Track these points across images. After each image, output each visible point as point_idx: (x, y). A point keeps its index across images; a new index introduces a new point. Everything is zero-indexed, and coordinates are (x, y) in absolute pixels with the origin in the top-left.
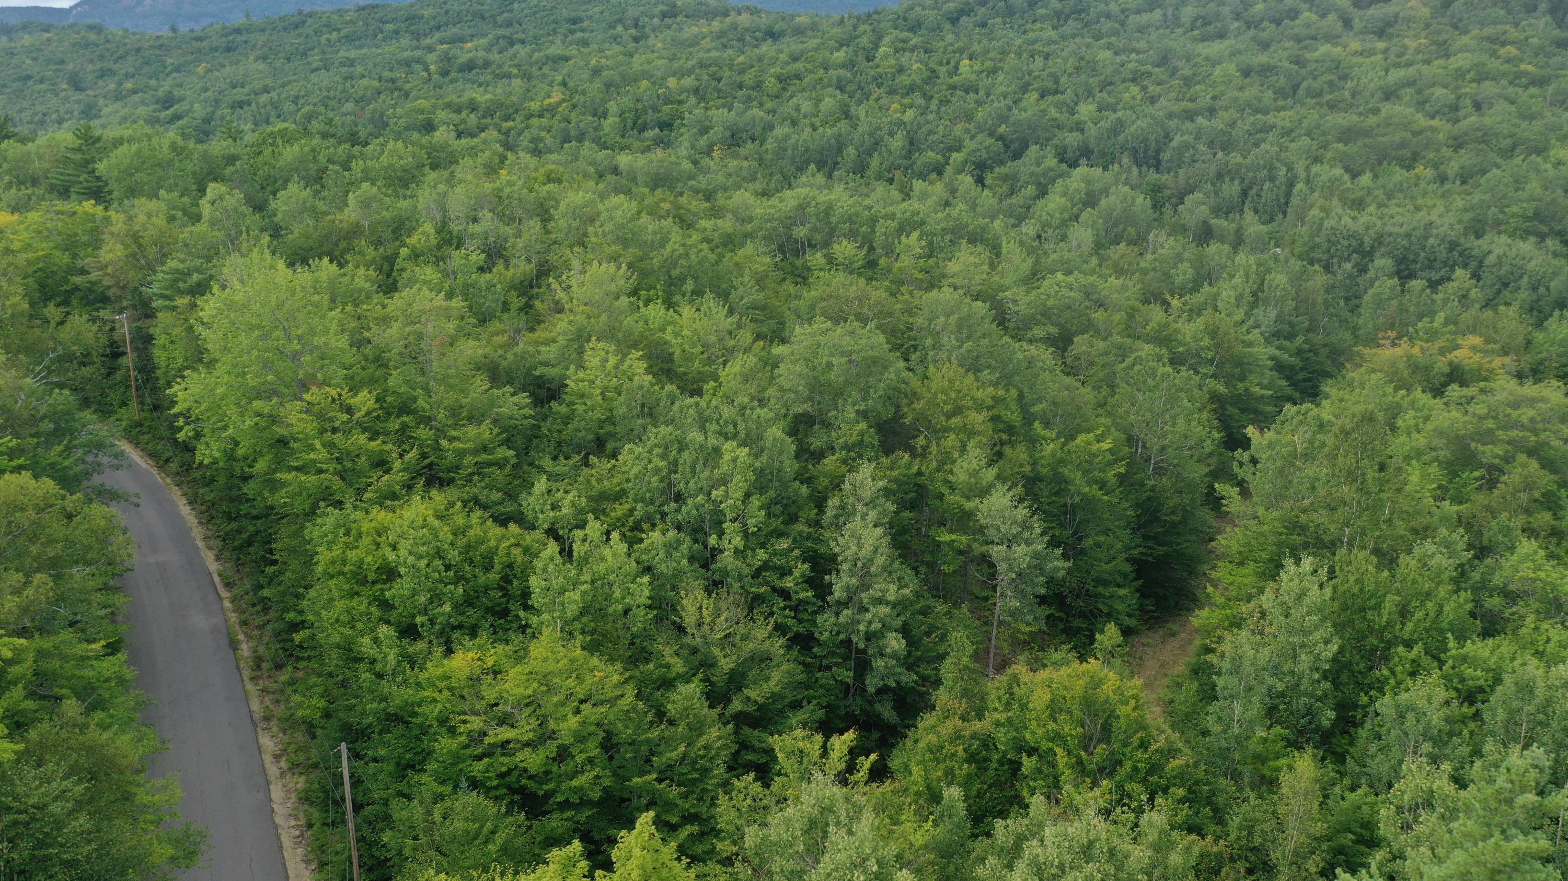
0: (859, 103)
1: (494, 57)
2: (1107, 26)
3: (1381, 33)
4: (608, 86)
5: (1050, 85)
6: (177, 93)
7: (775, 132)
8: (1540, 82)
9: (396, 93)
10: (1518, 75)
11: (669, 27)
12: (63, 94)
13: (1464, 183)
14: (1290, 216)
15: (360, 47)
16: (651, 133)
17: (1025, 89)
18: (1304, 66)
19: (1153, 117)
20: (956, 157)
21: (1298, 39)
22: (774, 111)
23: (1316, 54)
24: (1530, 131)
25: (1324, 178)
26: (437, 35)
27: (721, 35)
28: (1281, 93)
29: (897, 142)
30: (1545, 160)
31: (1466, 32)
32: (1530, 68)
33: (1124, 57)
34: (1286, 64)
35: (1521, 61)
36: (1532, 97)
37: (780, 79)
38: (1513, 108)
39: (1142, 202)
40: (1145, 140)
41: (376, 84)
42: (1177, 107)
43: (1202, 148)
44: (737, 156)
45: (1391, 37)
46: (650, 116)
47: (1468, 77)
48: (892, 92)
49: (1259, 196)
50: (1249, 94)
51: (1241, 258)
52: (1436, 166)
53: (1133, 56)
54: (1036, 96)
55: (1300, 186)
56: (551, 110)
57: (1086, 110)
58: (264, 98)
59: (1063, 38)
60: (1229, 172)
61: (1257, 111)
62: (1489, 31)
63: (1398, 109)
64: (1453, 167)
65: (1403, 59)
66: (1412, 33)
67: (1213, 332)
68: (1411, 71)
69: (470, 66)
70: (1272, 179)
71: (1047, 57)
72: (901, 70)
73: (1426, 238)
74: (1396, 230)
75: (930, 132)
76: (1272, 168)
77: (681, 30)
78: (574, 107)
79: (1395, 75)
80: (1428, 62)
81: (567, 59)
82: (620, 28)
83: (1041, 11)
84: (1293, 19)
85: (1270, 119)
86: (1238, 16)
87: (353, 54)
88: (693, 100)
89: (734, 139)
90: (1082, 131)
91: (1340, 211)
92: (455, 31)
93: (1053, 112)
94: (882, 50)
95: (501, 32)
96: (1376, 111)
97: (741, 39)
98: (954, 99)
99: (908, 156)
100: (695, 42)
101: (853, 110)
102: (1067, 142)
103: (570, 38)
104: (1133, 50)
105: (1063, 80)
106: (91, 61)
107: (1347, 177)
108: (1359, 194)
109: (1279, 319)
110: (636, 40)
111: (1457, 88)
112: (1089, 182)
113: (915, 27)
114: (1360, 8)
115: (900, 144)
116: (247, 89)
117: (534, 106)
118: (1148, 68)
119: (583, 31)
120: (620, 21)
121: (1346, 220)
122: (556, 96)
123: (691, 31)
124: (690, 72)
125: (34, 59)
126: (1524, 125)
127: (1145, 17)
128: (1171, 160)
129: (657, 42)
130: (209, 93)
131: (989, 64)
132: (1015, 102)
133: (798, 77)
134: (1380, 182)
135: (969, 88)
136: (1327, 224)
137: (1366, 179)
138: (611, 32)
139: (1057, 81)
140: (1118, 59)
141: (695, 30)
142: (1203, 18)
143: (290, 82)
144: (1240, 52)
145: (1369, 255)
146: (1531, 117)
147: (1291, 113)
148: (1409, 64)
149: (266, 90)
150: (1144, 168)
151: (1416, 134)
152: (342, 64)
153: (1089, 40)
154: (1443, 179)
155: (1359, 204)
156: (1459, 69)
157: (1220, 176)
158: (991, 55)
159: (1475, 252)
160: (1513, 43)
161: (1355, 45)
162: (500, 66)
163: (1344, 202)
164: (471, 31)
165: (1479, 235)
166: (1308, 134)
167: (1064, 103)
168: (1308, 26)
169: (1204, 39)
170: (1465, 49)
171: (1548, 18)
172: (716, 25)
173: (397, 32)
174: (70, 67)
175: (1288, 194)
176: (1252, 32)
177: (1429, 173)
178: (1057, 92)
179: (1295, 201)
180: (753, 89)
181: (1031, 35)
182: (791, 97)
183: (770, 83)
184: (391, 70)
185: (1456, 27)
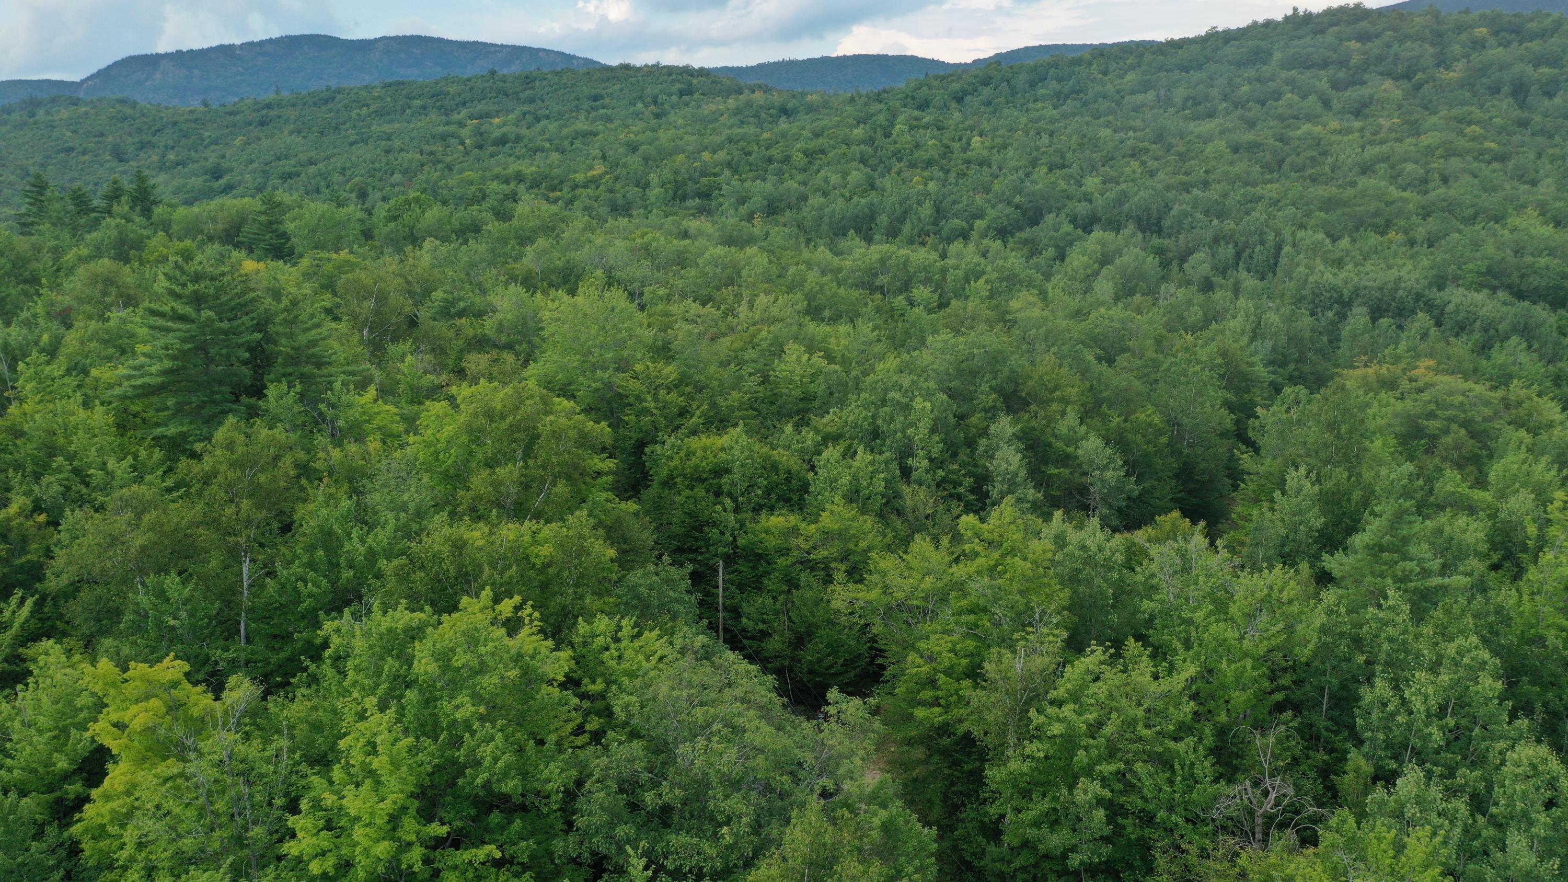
0: (882, 176)
1: (524, 131)
2: (1104, 105)
3: (1357, 114)
4: (646, 159)
5: (1057, 160)
6: (225, 164)
7: (810, 202)
8: (1502, 158)
9: (439, 166)
10: (1482, 152)
11: (687, 104)
12: (108, 165)
13: (1430, 246)
14: (1280, 273)
15: (390, 122)
16: (690, 203)
17: (1034, 163)
18: (1287, 144)
19: (1153, 188)
20: (980, 224)
21: (1281, 118)
22: (804, 183)
23: (1298, 133)
24: (1490, 201)
25: (1308, 242)
26: (464, 112)
27: (738, 111)
28: (1267, 167)
29: (926, 211)
30: (1503, 226)
31: (1435, 113)
32: (1493, 145)
33: (1122, 135)
34: (1271, 141)
35: (1485, 138)
36: (1494, 171)
37: (806, 153)
38: (1476, 182)
39: (1151, 262)
40: (1148, 209)
41: (418, 156)
42: (1173, 180)
43: (1199, 216)
44: (777, 223)
45: (1366, 117)
46: (690, 187)
47: (1438, 153)
48: (912, 165)
49: (1251, 257)
50: (1240, 168)
51: (1242, 302)
52: (1406, 232)
53: (1131, 133)
54: (1045, 169)
55: (1287, 249)
56: (594, 182)
57: (1092, 182)
58: (312, 170)
59: (1064, 116)
60: (1224, 237)
61: (1247, 184)
62: (1456, 111)
63: (1373, 181)
64: (1421, 232)
65: (1378, 137)
66: (1386, 113)
67: (1224, 354)
68: (1385, 148)
69: (502, 141)
70: (1262, 243)
71: (1051, 134)
72: (917, 146)
73: (1396, 290)
74: (1371, 284)
75: (954, 202)
76: (1262, 233)
77: (699, 107)
78: (617, 179)
79: (1372, 151)
80: (1400, 140)
81: (595, 134)
82: (640, 106)
83: (1042, 91)
84: (1277, 100)
85: (1259, 190)
86: (1225, 97)
87: (387, 128)
88: (727, 173)
89: (772, 209)
90: (1090, 201)
91: (1322, 268)
92: (481, 107)
93: (1062, 185)
94: (898, 127)
95: (526, 108)
96: (1353, 184)
97: (756, 116)
98: (970, 172)
99: (935, 224)
100: (715, 117)
101: (878, 182)
102: (1077, 210)
103: (593, 114)
104: (1131, 128)
105: (1069, 155)
106: (130, 135)
107: (1328, 241)
108: (1338, 255)
109: (1274, 349)
110: (657, 116)
111: (1427, 163)
112: (1104, 245)
113: (923, 105)
114: (1338, 90)
115: (928, 212)
116: (293, 161)
117: (579, 177)
118: (1146, 144)
119: (604, 107)
120: (640, 98)
121: (1328, 276)
122: (599, 169)
123: (708, 108)
124: (720, 147)
125: (74, 132)
126: (1485, 195)
127: (1140, 98)
128: (1171, 227)
129: (677, 118)
130: (255, 165)
131: (998, 141)
132: (1027, 175)
133: (822, 152)
134: (1357, 245)
135: (983, 163)
136: (1311, 279)
137: (1344, 243)
138: (632, 109)
139: (1063, 156)
140: (1117, 136)
141: (713, 107)
142: (1194, 99)
143: (334, 155)
144: (1229, 130)
145: (1348, 304)
146: (1494, 189)
147: (1277, 186)
148: (1382, 142)
149: (311, 162)
150: (1148, 234)
151: (1388, 204)
152: (380, 138)
153: (1088, 119)
154: (1412, 243)
155: (1339, 263)
156: (1429, 146)
157: (1216, 240)
158: (1000, 132)
159: (1438, 302)
160: (1477, 123)
161: (1334, 124)
162: (531, 140)
163: (1326, 261)
164: (496, 107)
165: (1441, 288)
166: (1293, 204)
167: (1071, 176)
168: (1290, 106)
169: (1194, 118)
170: (1434, 128)
171: (1511, 100)
172: (731, 102)
173: (424, 108)
174: (110, 139)
175: (1277, 256)
176: (1240, 111)
177: (1401, 237)
178: (1063, 166)
179: (1283, 261)
180: (782, 162)
181: (1034, 114)
182: (818, 171)
183: (798, 158)
184: (428, 143)
185: (1426, 108)
